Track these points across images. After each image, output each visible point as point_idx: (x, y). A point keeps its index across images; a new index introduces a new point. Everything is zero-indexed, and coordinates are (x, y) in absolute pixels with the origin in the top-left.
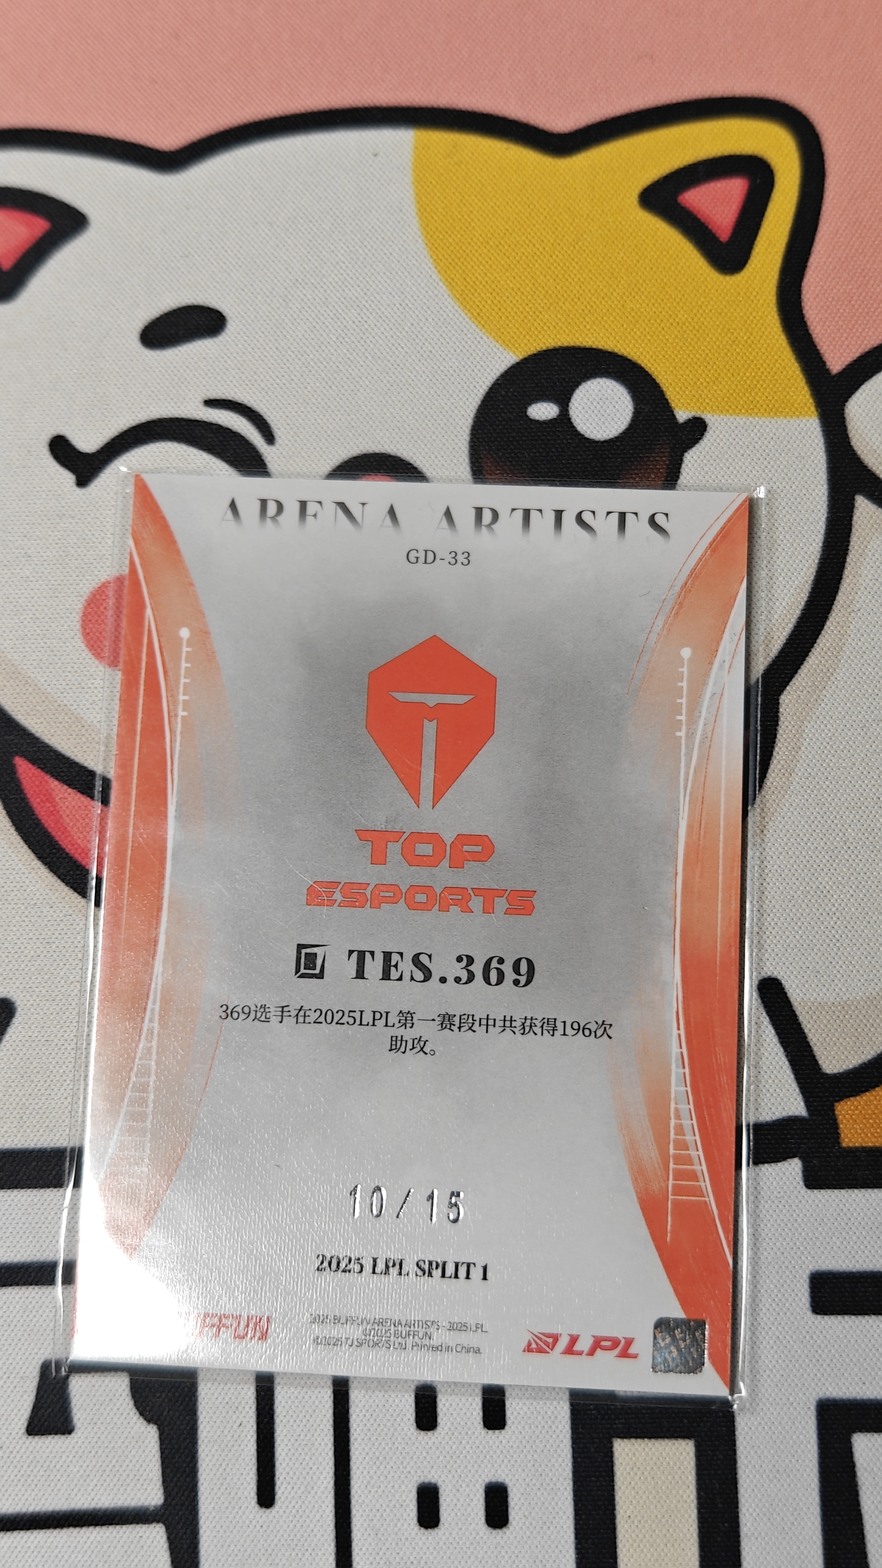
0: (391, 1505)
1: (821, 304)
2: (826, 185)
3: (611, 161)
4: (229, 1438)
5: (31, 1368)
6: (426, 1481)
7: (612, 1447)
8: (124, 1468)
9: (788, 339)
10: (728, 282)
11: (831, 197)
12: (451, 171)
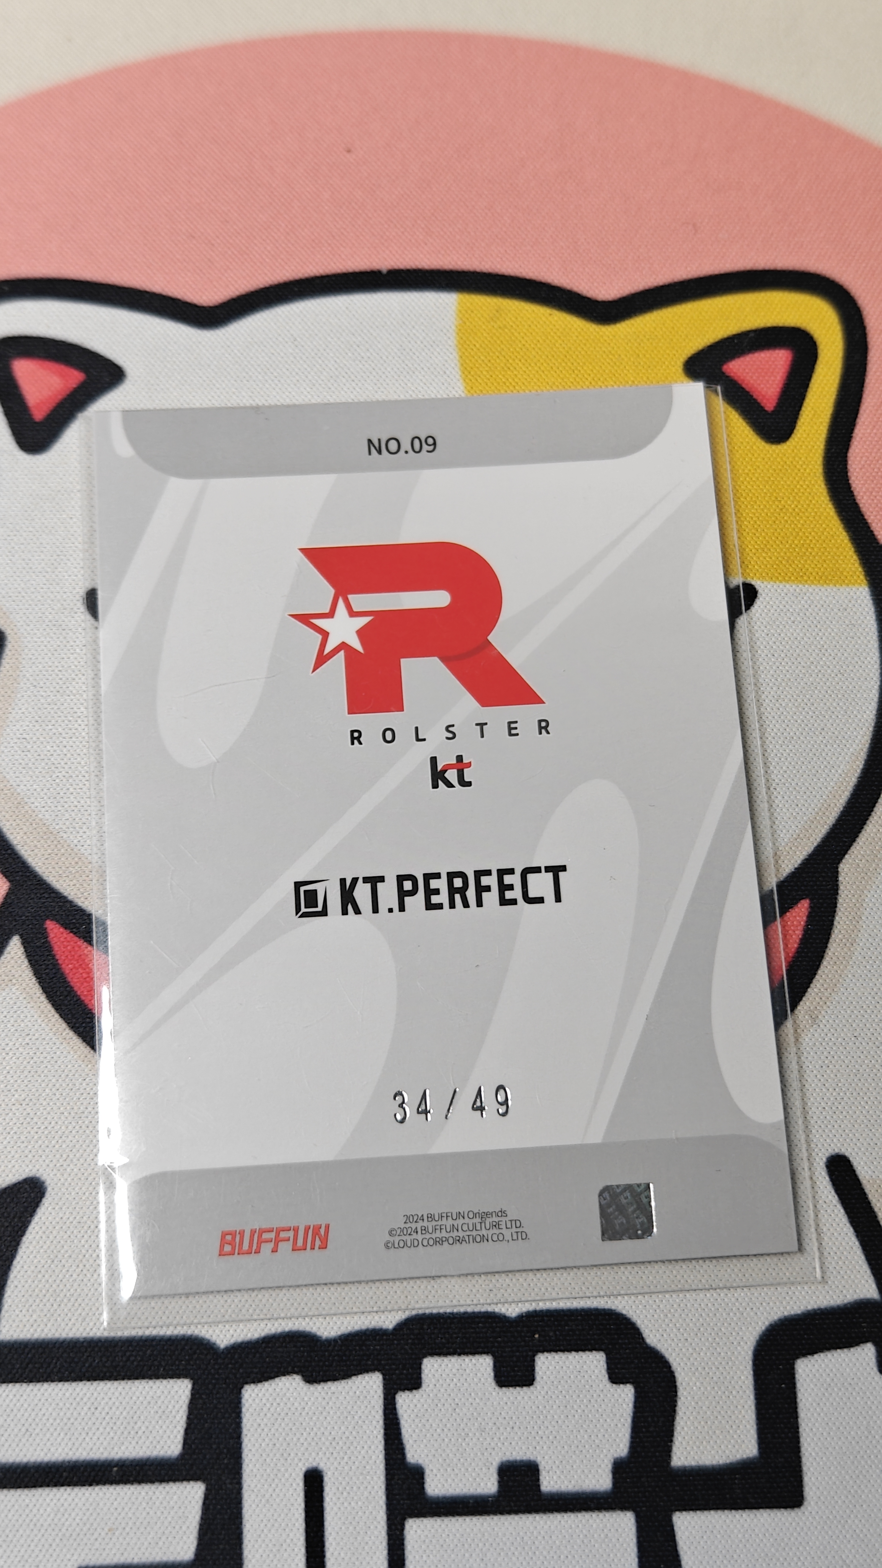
1: (868, 474)
2: (869, 358)
3: (655, 329)
9: (835, 508)
10: (774, 451)
11: (874, 370)
12: (495, 334)
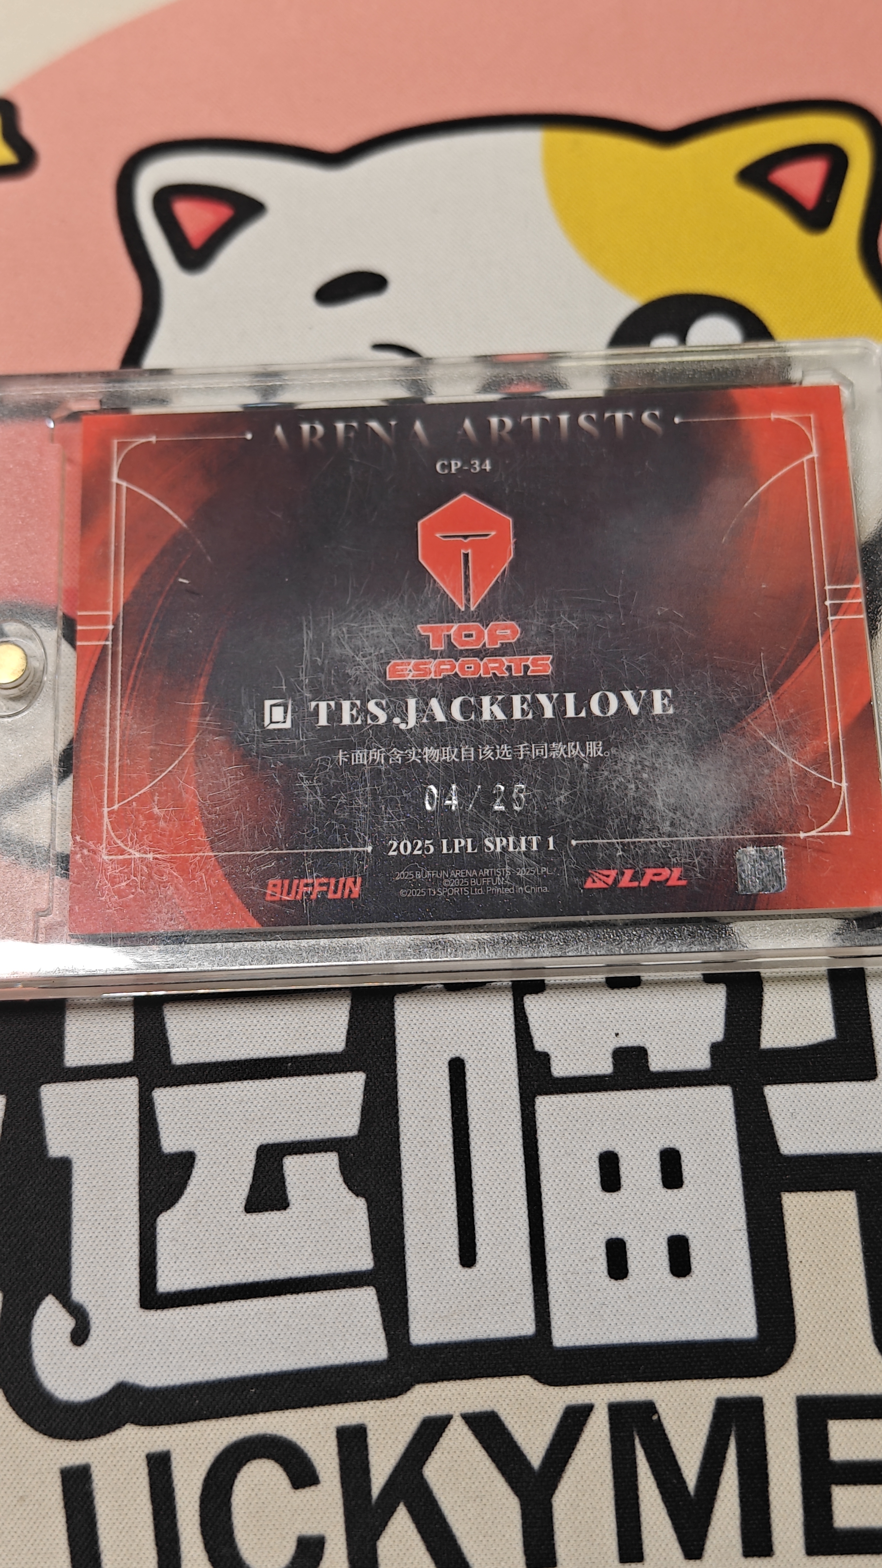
0: (583, 1260)
4: (431, 1206)
5: (248, 1153)
6: (614, 1237)
7: (781, 1200)
8: (336, 1237)
10: (816, 239)
